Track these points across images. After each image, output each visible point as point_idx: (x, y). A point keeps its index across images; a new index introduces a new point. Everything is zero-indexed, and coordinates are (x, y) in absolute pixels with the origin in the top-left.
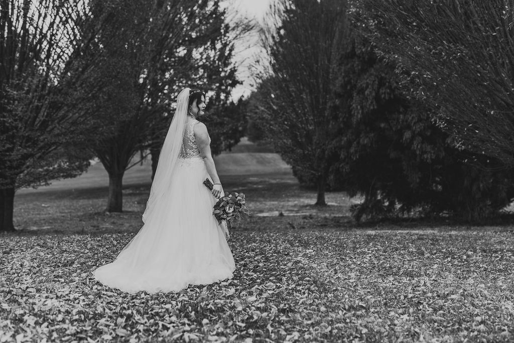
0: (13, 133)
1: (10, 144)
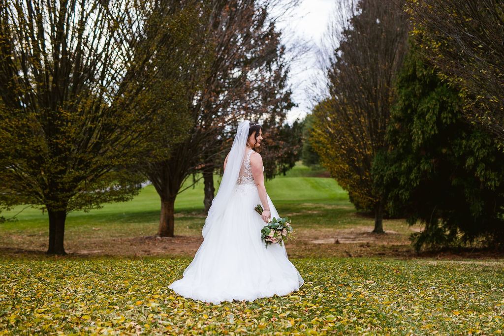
1: (62, 166)
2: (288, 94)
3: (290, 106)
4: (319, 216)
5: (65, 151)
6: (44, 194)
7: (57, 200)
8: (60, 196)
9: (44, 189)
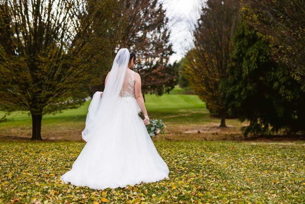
0: (42, 82)
1: (40, 89)
2: (171, 46)
3: (172, 53)
4: (189, 117)
6: (29, 105)
7: (37, 108)
8: (39, 105)
9: (29, 102)
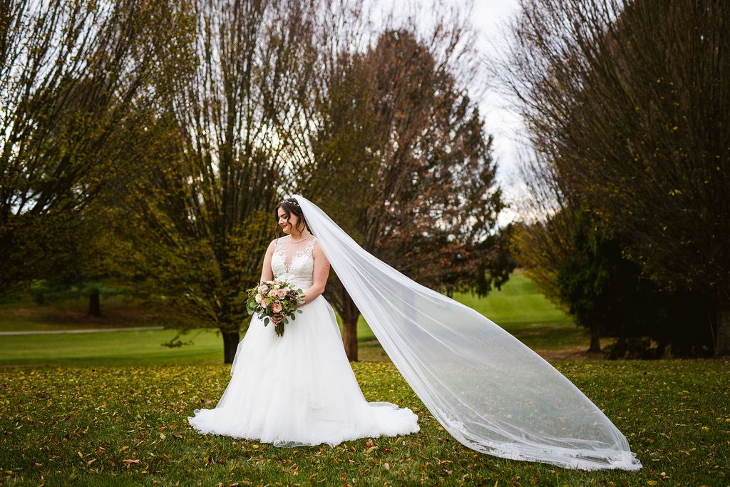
2: (498, 194)
3: (499, 207)
5: (235, 275)
6: (218, 318)
7: (229, 322)
8: (233, 318)
9: (217, 312)
